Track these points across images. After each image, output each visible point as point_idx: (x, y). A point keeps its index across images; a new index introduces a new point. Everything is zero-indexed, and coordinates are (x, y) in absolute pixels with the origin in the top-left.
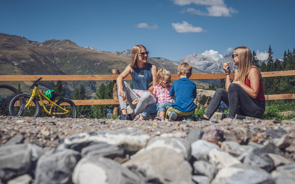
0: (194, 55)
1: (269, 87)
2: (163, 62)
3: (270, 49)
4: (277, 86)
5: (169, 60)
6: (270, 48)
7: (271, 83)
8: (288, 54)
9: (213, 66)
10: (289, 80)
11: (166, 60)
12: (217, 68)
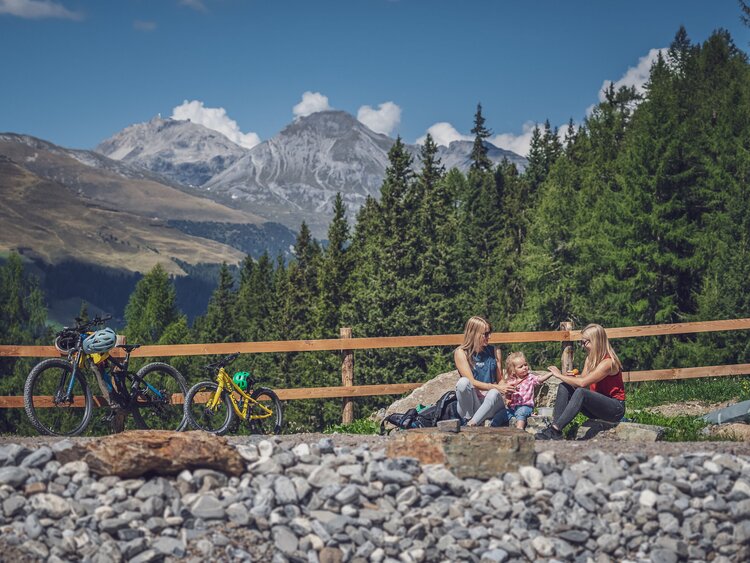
0: (159, 124)
1: (476, 265)
2: (28, 151)
3: (480, 120)
4: (510, 262)
5: (52, 146)
6: (479, 115)
7: (482, 247)
8: (547, 138)
9: (238, 167)
10: (556, 246)
11: (40, 144)
12: (253, 179)
